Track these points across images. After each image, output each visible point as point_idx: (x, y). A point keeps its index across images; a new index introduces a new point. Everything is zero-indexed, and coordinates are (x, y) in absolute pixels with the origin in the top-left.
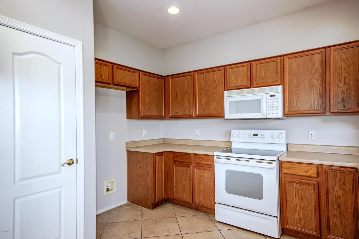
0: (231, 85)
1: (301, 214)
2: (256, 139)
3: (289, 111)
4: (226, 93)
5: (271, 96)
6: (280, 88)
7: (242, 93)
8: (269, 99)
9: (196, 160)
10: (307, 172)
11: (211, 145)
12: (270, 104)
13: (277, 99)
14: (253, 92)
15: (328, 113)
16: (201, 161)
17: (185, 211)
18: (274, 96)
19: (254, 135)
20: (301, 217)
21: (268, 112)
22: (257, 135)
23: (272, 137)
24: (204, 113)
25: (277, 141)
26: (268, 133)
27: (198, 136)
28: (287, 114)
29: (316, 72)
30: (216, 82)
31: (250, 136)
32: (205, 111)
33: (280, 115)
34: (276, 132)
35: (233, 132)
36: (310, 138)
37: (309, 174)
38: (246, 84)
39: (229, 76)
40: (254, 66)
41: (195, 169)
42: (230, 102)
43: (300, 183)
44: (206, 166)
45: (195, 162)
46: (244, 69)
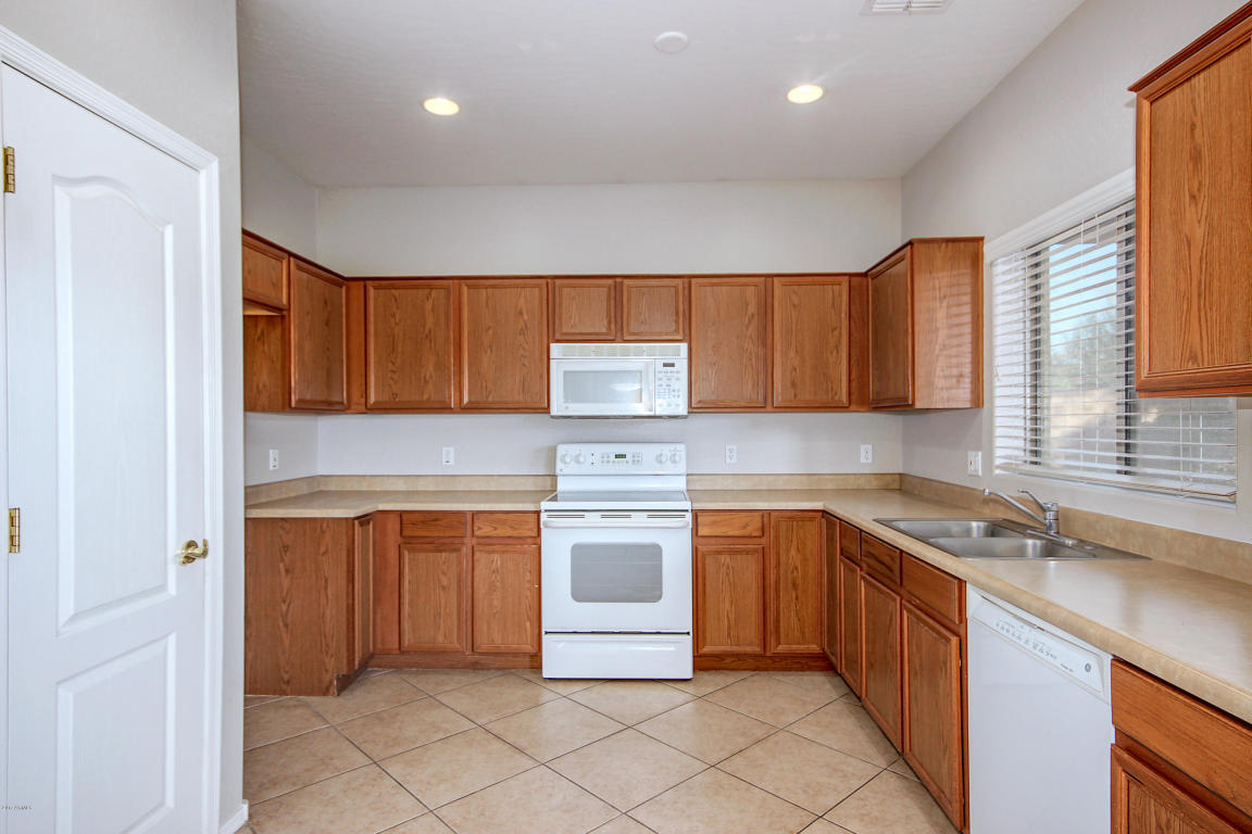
0: (565, 330)
1: (732, 616)
2: (621, 466)
3: (700, 402)
4: (554, 346)
5: (665, 365)
6: (684, 347)
7: (597, 353)
8: (660, 372)
9: (480, 528)
10: (744, 527)
11: (493, 487)
12: (664, 382)
13: (678, 372)
14: (625, 354)
15: (769, 408)
16: (495, 529)
17: (443, 677)
18: (673, 365)
19: (617, 456)
20: (732, 623)
21: (658, 401)
22: (624, 456)
23: (659, 459)
24: (487, 397)
25: (668, 468)
26: (649, 452)
27: (452, 462)
28: (695, 408)
29: (750, 321)
30: (526, 317)
31: (606, 459)
32: (490, 392)
33: (682, 409)
34: (667, 449)
35: (561, 450)
36: (728, 460)
37: (749, 531)
38: (604, 330)
39: (561, 304)
40: (625, 288)
41: (477, 555)
42: (565, 372)
43: (732, 552)
44: (509, 541)
45: (477, 533)
46: (600, 294)
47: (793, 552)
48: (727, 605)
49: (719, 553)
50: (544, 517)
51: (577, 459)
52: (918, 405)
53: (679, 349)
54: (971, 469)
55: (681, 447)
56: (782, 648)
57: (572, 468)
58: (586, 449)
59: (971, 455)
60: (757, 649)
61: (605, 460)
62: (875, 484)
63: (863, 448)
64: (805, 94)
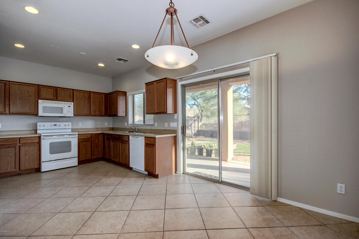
0: (42, 97)
2: (55, 127)
3: (76, 114)
4: (40, 101)
5: (69, 106)
6: (73, 103)
7: (52, 103)
8: (67, 108)
12: (68, 110)
13: (71, 108)
14: (59, 103)
15: (90, 116)
16: (27, 141)
18: (70, 106)
19: (54, 125)
20: (85, 154)
21: (67, 114)
22: (56, 125)
23: (65, 125)
25: (67, 127)
26: (62, 124)
29: (86, 99)
33: (73, 116)
34: (67, 123)
35: (38, 124)
36: (79, 126)
37: (88, 137)
38: (52, 98)
39: (41, 91)
40: (58, 90)
41: (21, 148)
42: (43, 106)
43: (85, 141)
44: (31, 144)
45: (21, 142)
46: (51, 90)
47: (96, 141)
48: (84, 151)
49: (82, 142)
50: (42, 137)
51: (44, 126)
52: (118, 116)
53: (71, 103)
54: (125, 125)
55: (70, 123)
56: (95, 157)
57: (43, 128)
58: (46, 124)
59: (125, 123)
60: (90, 158)
61: (51, 125)
62: (108, 129)
63: (106, 123)
64: (101, 65)
